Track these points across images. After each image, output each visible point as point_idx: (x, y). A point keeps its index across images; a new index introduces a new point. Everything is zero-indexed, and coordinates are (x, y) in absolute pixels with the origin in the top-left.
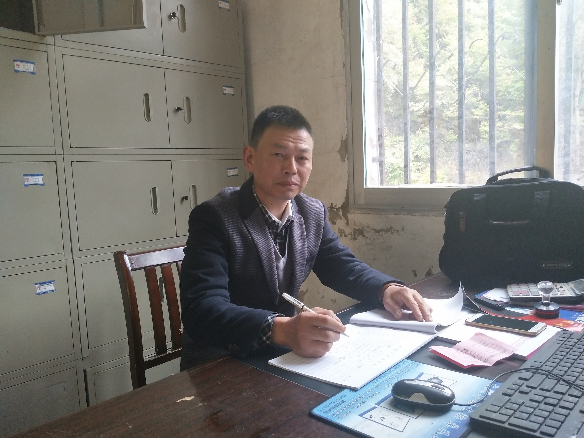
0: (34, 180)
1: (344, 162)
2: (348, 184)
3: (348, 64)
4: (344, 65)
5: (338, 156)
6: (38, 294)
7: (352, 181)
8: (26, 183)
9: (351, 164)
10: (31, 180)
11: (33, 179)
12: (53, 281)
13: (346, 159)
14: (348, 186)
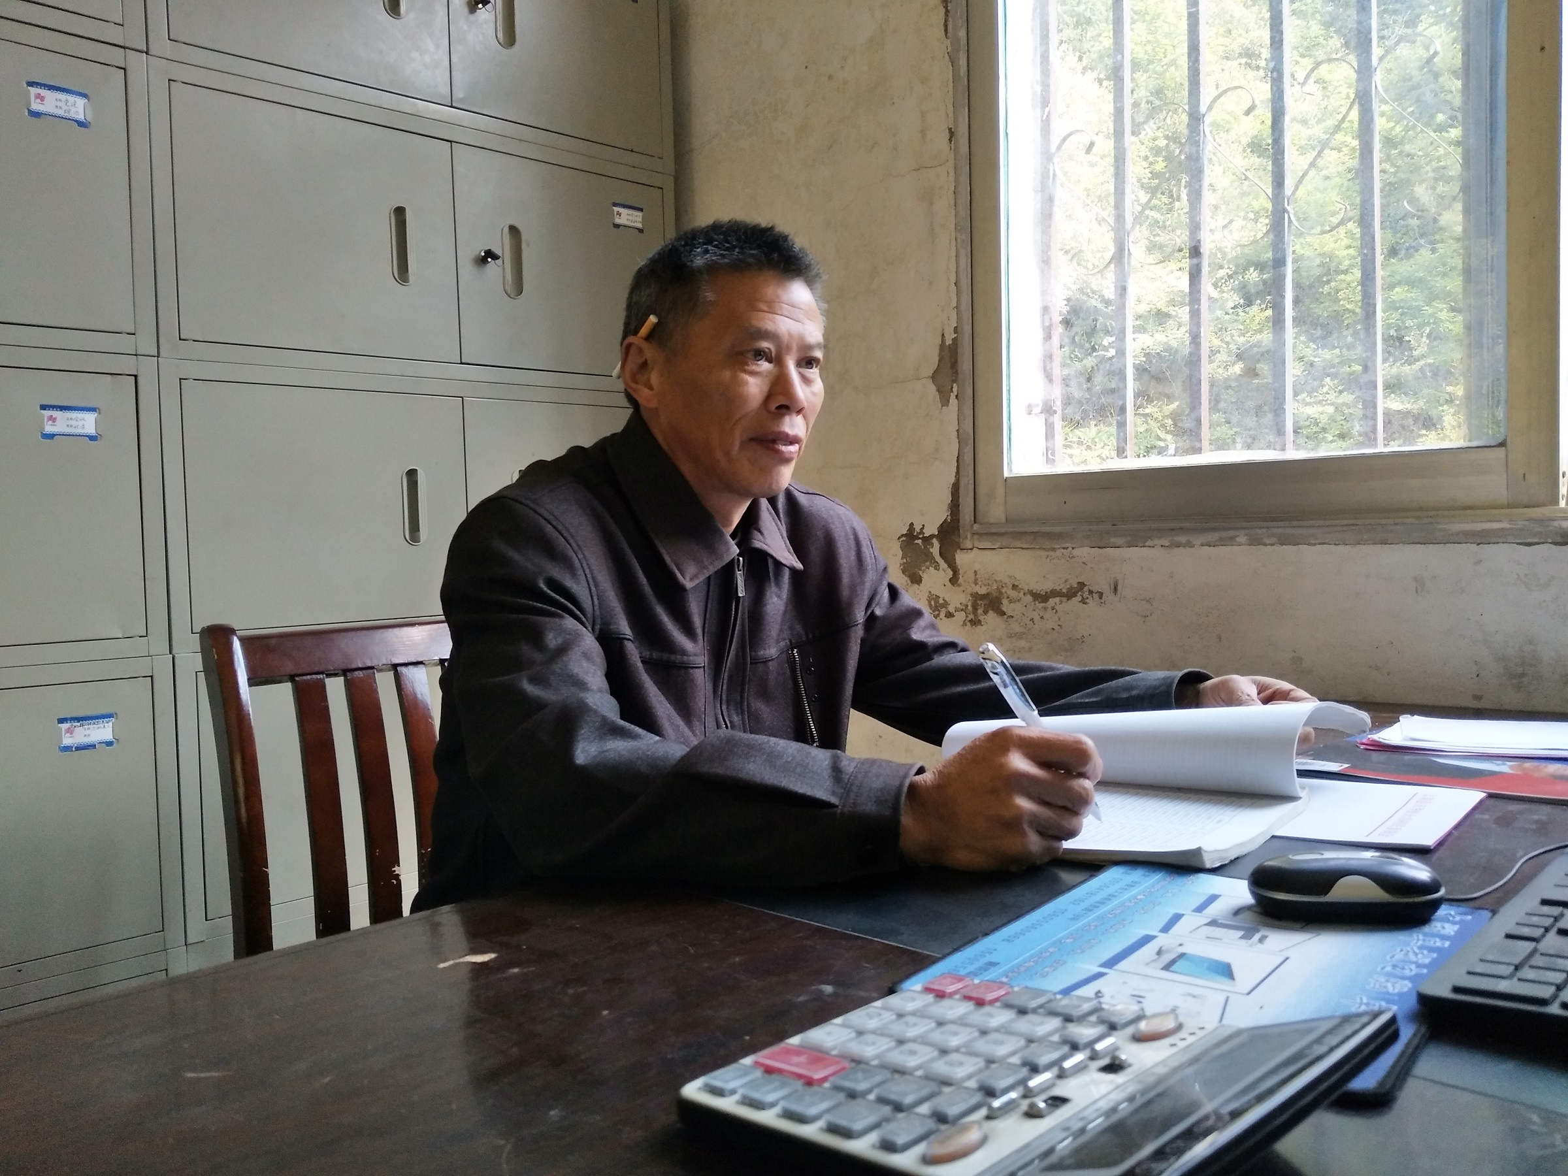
0: (70, 423)
1: (948, 406)
2: (958, 467)
3: (963, 129)
4: (952, 133)
5: (932, 389)
6: (67, 749)
7: (968, 458)
8: (49, 429)
9: (968, 412)
10: (62, 423)
11: (68, 419)
12: (110, 716)
13: (953, 396)
14: (958, 473)
